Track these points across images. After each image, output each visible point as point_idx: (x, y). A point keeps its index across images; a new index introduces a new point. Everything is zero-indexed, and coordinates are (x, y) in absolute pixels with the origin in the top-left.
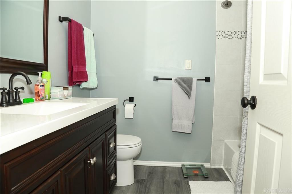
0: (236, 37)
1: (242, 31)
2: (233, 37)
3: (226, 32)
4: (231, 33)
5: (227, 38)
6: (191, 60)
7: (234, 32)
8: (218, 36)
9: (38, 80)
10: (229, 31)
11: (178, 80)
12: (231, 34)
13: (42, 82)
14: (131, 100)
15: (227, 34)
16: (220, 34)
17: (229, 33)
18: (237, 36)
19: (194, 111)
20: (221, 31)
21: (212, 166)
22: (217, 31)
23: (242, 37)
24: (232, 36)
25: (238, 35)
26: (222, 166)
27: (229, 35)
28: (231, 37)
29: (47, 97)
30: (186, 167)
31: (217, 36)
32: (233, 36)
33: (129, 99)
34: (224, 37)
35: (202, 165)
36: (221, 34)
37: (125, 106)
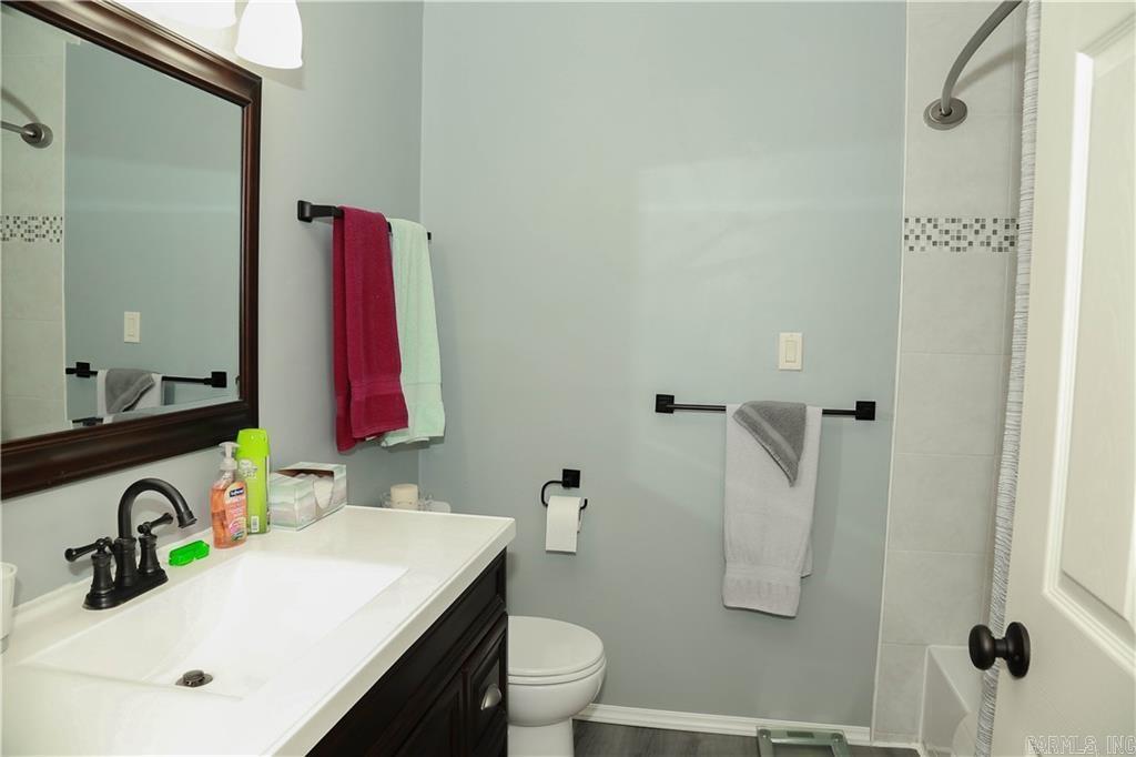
0: (982, 243)
1: (1007, 220)
2: (970, 243)
3: (941, 221)
4: (965, 226)
5: (947, 249)
6: (800, 335)
7: (977, 221)
8: (912, 237)
9: (223, 472)
10: (953, 221)
11: (750, 414)
12: (964, 232)
13: (236, 477)
14: (571, 479)
15: (947, 232)
16: (918, 232)
17: (954, 228)
18: (989, 237)
19: (812, 532)
20: (923, 221)
21: (875, 739)
22: (907, 220)
23: (1006, 244)
24: (965, 238)
25: (990, 233)
26: (917, 741)
27: (954, 235)
28: (963, 244)
29: (255, 524)
30: (774, 741)
31: (906, 237)
32: (971, 237)
33: (561, 480)
34: (935, 243)
35: (839, 737)
36: (923, 232)
37: (547, 505)
